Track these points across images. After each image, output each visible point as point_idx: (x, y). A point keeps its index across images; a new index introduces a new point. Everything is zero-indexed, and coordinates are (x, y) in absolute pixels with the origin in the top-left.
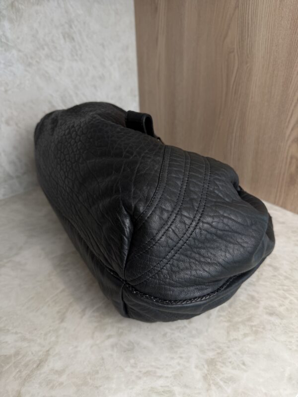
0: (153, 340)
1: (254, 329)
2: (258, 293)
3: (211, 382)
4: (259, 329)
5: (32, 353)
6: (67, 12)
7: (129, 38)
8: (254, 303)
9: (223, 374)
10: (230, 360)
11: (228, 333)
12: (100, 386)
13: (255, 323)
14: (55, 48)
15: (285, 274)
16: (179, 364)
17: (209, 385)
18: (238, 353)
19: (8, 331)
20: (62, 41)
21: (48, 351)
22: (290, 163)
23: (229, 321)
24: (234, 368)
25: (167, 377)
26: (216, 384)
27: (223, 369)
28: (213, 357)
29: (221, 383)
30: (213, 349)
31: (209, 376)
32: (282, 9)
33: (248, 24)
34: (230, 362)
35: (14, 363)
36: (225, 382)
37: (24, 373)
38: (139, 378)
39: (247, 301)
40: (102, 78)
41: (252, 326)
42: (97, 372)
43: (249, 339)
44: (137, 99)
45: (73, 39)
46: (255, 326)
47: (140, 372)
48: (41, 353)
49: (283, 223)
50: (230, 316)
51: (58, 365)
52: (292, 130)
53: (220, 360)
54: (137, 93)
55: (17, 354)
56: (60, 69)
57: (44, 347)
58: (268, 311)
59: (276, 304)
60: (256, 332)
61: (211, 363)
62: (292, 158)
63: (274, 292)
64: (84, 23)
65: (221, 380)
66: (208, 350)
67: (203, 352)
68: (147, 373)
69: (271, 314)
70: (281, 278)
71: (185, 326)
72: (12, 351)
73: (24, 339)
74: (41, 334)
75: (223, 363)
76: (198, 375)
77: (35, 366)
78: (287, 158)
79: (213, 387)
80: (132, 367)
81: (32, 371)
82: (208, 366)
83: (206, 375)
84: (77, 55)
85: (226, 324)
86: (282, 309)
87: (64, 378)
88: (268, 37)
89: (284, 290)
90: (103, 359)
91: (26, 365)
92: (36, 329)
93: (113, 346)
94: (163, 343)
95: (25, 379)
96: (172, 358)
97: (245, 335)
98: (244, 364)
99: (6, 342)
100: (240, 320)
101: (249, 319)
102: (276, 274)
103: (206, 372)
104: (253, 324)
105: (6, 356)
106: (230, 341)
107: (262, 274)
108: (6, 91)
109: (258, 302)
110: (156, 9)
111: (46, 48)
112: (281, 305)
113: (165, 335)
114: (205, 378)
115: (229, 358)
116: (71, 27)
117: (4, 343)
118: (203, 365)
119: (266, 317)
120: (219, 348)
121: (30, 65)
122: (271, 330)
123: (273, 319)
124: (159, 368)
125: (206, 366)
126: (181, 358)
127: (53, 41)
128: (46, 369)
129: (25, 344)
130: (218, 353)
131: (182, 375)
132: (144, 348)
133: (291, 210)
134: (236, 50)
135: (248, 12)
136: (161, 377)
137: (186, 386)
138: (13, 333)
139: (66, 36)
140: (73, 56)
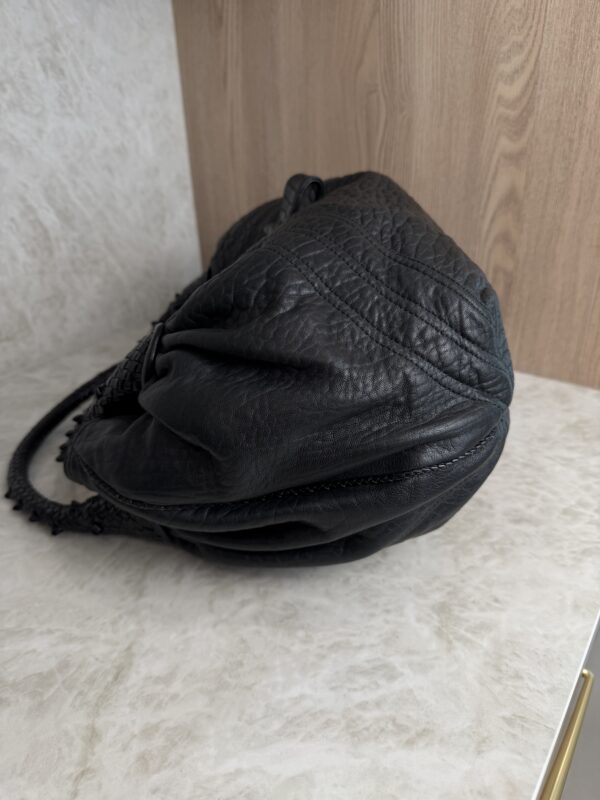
0: (328, 594)
1: (497, 547)
3: (451, 637)
4: (505, 546)
5: (97, 659)
6: (47, 18)
7: (168, 75)
9: (467, 621)
10: (472, 599)
11: (456, 560)
12: (253, 684)
13: (495, 539)
14: (28, 88)
15: (521, 460)
16: (387, 622)
17: (450, 642)
18: (482, 586)
19: (31, 631)
20: (41, 76)
21: (129, 648)
23: (452, 542)
24: (482, 610)
25: (372, 646)
26: (461, 638)
27: (465, 615)
28: (442, 601)
29: (469, 635)
30: (438, 589)
31: (444, 629)
32: (457, 13)
33: (399, 40)
34: (474, 602)
35: (64, 682)
36: (474, 633)
37: (92, 696)
38: (324, 657)
40: (121, 151)
41: (492, 545)
42: (240, 664)
43: (493, 563)
44: (190, 194)
45: (62, 72)
46: (497, 543)
47: (322, 647)
48: (115, 655)
51: (159, 668)
52: (493, 220)
53: (456, 602)
54: (188, 181)
55: (64, 665)
56: (40, 132)
57: (117, 644)
58: (511, 517)
59: (520, 505)
60: (502, 552)
61: (442, 609)
62: (495, 271)
63: (513, 489)
64: (82, 42)
65: (467, 630)
66: (430, 591)
67: (423, 595)
68: (336, 647)
69: (518, 521)
71: (379, 562)
72: (53, 663)
73: (69, 639)
74: (104, 624)
75: (463, 606)
76: (426, 632)
77: (110, 678)
79: (456, 644)
80: (305, 642)
81: (107, 688)
82: (438, 615)
83: (439, 629)
84: (71, 104)
85: (450, 548)
86: (533, 512)
87: (176, 687)
88: (437, 62)
89: (527, 483)
90: (243, 641)
91: (91, 681)
92: (89, 618)
93: (256, 619)
94: (347, 594)
95: (97, 705)
96: (372, 615)
97: (485, 559)
98: (496, 600)
99: (34, 651)
100: (469, 538)
101: (485, 534)
103: (437, 624)
104: (492, 540)
105: (40, 674)
106: (462, 572)
109: (491, 507)
110: (220, 18)
112: (529, 506)
114: (439, 633)
115: (470, 597)
116: (56, 48)
117: (27, 653)
118: (429, 615)
119: (510, 527)
120: (449, 584)
122: (524, 544)
123: (524, 527)
124: (354, 635)
125: (435, 616)
126: (388, 611)
127: (22, 75)
128: (134, 679)
129: (75, 647)
130: (449, 593)
131: (397, 637)
132: (316, 608)
134: (380, 88)
136: (361, 647)
137: (410, 652)
138: (41, 633)
139: (48, 65)
140: (63, 106)
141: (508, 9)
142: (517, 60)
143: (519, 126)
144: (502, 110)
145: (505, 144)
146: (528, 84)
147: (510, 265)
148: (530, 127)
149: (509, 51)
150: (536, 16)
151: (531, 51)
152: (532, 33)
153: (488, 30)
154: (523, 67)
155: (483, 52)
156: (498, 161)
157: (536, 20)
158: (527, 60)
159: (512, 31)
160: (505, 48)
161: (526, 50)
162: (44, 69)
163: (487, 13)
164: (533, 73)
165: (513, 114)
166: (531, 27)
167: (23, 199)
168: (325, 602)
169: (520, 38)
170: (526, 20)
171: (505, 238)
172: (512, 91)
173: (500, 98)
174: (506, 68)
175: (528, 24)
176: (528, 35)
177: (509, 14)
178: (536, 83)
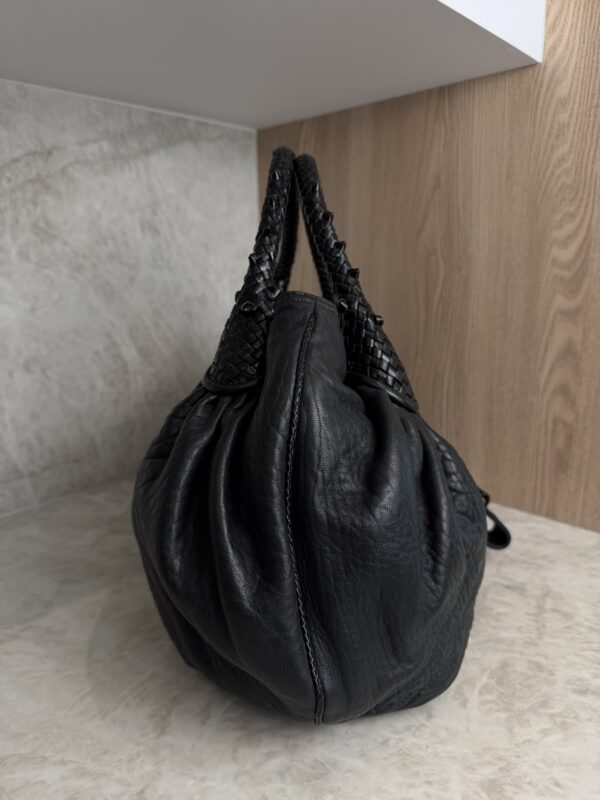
0: (362, 754)
1: (558, 720)
2: (546, 657)
4: (568, 720)
6: (150, 189)
8: (544, 675)
10: (528, 780)
11: (510, 730)
13: (557, 710)
14: (127, 244)
15: (587, 623)
16: (428, 795)
18: (540, 765)
19: (44, 759)
20: (139, 234)
21: (142, 792)
22: (554, 432)
23: (506, 710)
24: (541, 794)
28: (493, 777)
30: (488, 763)
33: (458, 210)
34: (530, 783)
39: (530, 673)
41: (552, 716)
43: (551, 739)
45: (157, 232)
46: (559, 715)
49: (558, 542)
50: (506, 700)
52: (551, 373)
53: (509, 781)
57: (130, 785)
58: (574, 687)
59: (586, 674)
60: (564, 726)
61: (492, 787)
62: (555, 422)
63: (577, 655)
64: (178, 209)
66: (479, 764)
67: (470, 768)
69: (583, 692)
70: (583, 630)
71: (422, 725)
73: (82, 773)
74: (120, 760)
75: (516, 786)
78: (546, 423)
82: (488, 794)
84: (162, 259)
85: (503, 715)
88: (493, 229)
89: (594, 651)
92: (106, 752)
93: (281, 774)
94: (385, 758)
96: (412, 786)
97: (545, 732)
98: (557, 784)
99: (43, 782)
100: (526, 706)
101: (544, 704)
102: (569, 624)
104: (552, 711)
106: (517, 746)
107: (544, 626)
108: (33, 310)
109: (551, 673)
111: (110, 242)
112: (595, 676)
113: (385, 742)
115: (525, 777)
116: (155, 212)
117: (36, 784)
118: (478, 794)
119: (573, 697)
120: (500, 759)
121: (80, 268)
122: (590, 720)
123: (588, 700)
125: (485, 796)
126: (429, 783)
127: (124, 233)
129: (86, 783)
130: (501, 769)
132: (349, 771)
133: (566, 521)
134: (439, 251)
135: (457, 195)
138: (55, 763)
139: (147, 226)
140: (155, 260)
141: (559, 185)
142: (569, 227)
143: (574, 285)
144: (557, 271)
145: (561, 301)
146: (581, 249)
147: (569, 417)
148: (585, 286)
149: (562, 220)
150: (587, 190)
151: (582, 220)
152: (583, 204)
153: (541, 203)
154: (576, 233)
155: (537, 221)
156: (555, 317)
157: (586, 194)
158: (579, 228)
159: (564, 203)
160: (558, 217)
161: (578, 219)
162: (143, 229)
163: (540, 188)
164: (585, 239)
165: (567, 274)
166: (582, 200)
167: (108, 335)
168: (359, 763)
169: (572, 209)
170: (577, 193)
171: (564, 390)
172: (566, 254)
173: (554, 261)
174: (561, 234)
175: (579, 197)
176: (579, 206)
177: (560, 189)
178: (589, 248)
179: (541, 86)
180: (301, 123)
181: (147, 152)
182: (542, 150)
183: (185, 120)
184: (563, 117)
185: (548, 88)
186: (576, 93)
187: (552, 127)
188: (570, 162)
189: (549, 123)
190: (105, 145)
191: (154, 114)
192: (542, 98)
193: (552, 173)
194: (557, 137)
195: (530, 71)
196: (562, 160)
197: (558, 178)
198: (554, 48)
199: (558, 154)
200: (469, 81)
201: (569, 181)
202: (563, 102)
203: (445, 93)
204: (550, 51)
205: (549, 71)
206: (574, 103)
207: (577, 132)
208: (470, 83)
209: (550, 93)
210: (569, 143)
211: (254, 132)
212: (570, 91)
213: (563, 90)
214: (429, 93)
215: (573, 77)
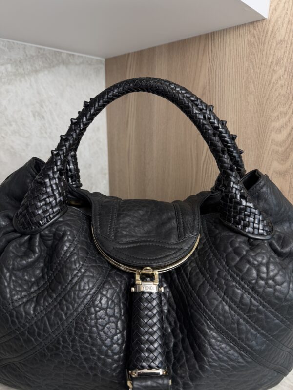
6: (38, 93)
14: (24, 124)
20: (32, 119)
32: (248, 95)
44: (107, 176)
45: (43, 117)
54: (107, 171)
56: (27, 145)
64: (56, 104)
84: (46, 133)
88: (236, 119)
111: (13, 124)
116: (42, 106)
127: (22, 119)
135: (215, 98)
139: (36, 114)
140: (42, 133)
141: (277, 94)
142: (282, 121)
143: (284, 156)
144: (274, 147)
145: (276, 166)
149: (278, 116)
152: (291, 107)
153: (266, 105)
154: (286, 125)
155: (263, 116)
156: (273, 174)
158: (289, 121)
159: (279, 106)
160: (276, 114)
162: (34, 116)
163: (265, 96)
165: (281, 149)
169: (285, 110)
172: (280, 137)
173: (273, 141)
174: (277, 125)
176: (289, 108)
177: (277, 97)
179: (267, 33)
180: (129, 54)
181: (36, 71)
182: (267, 73)
183: (61, 53)
184: (281, 52)
185: (271, 34)
186: (289, 37)
187: (273, 58)
188: (284, 81)
189: (272, 56)
190: (9, 67)
191: (41, 49)
192: (267, 40)
193: (273, 88)
194: (276, 65)
195: (260, 24)
196: (280, 79)
197: (276, 90)
198: (276, 9)
199: (276, 75)
200: (224, 30)
201: (283, 92)
202: (280, 43)
203: (209, 38)
204: (273, 11)
205: (272, 23)
206: (287, 43)
207: (289, 61)
208: (224, 32)
209: (272, 37)
210: (284, 68)
211: (103, 60)
212: (285, 36)
213: (280, 36)
214: (200, 37)
215: (287, 28)
